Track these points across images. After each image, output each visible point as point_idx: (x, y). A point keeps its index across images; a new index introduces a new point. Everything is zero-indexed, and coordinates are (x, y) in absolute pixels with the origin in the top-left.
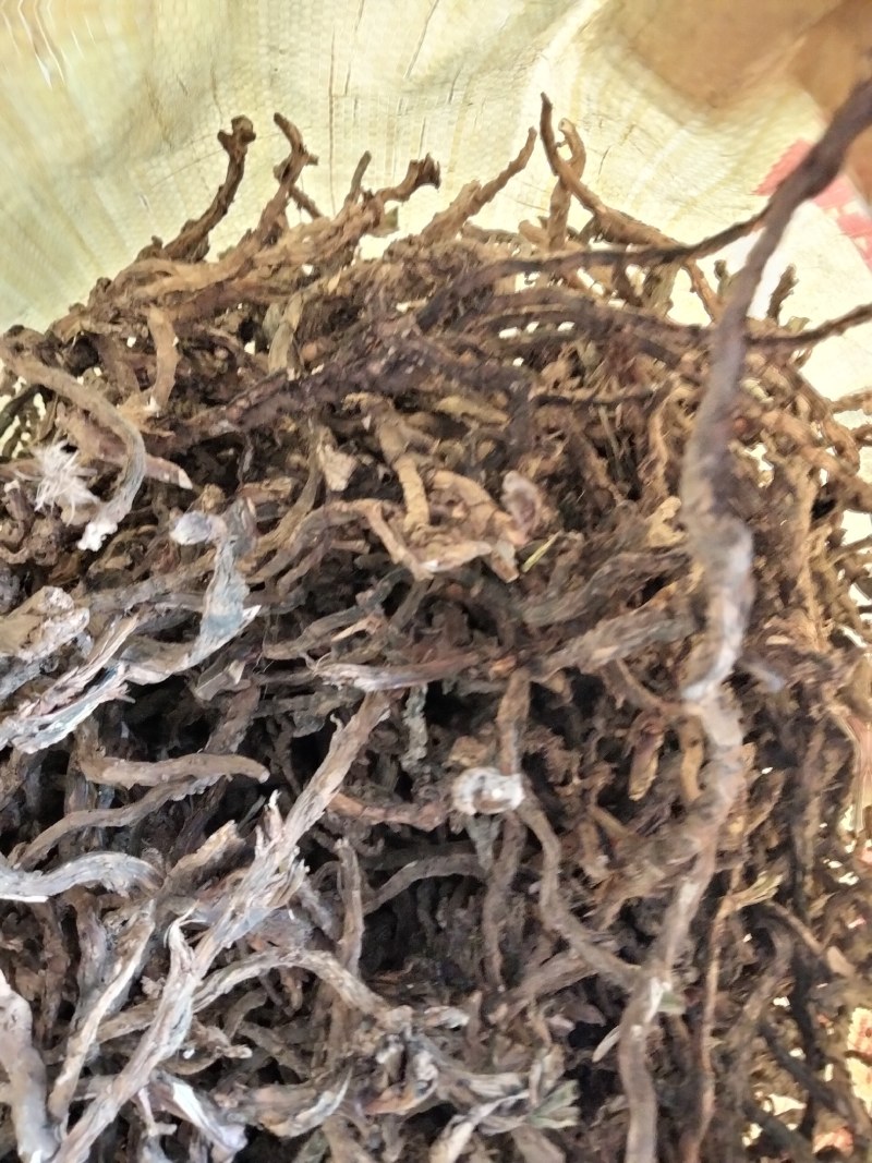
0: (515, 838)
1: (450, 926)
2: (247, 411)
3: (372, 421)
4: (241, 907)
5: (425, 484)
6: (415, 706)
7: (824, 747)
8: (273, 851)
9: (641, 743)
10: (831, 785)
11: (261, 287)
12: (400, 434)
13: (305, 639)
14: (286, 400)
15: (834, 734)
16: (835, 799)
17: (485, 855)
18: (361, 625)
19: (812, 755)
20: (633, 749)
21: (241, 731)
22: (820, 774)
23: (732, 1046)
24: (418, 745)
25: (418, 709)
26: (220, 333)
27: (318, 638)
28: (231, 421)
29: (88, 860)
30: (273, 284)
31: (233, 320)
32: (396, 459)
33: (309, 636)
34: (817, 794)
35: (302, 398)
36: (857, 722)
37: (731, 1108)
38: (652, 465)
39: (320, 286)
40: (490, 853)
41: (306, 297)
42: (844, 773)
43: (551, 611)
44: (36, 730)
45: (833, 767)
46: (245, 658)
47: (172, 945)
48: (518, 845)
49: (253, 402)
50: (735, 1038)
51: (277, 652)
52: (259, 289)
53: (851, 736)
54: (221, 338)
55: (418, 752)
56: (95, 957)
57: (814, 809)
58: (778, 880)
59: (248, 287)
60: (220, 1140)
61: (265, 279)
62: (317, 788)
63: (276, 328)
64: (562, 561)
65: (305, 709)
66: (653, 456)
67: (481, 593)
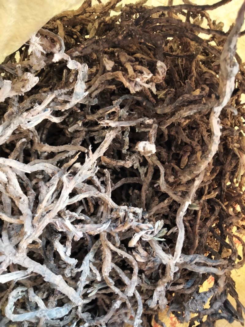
0: (151, 171)
1: (133, 194)
2: (83, 48)
3: (118, 53)
4: (82, 173)
5: (133, 69)
6: (126, 135)
7: (231, 159)
8: (90, 160)
9: (184, 154)
10: (232, 169)
11: (86, 19)
12: (126, 57)
13: (98, 114)
14: (95, 46)
15: (235, 155)
16: (233, 173)
17: (143, 176)
18: (113, 110)
19: (228, 161)
20: (182, 155)
21: (81, 141)
22: (230, 166)
23: (203, 232)
24: (127, 145)
25: (127, 135)
26: (75, 30)
27: (101, 114)
28: (79, 52)
29: (42, 164)
30: (89, 19)
31: (78, 28)
32: (125, 63)
33: (99, 113)
34: (228, 172)
35: (99, 46)
36: (241, 153)
37: (202, 246)
38: (192, 77)
39: (104, 19)
40: (144, 176)
41: (100, 21)
42: (236, 167)
43: (164, 110)
44: (27, 122)
45: (234, 164)
46: (82, 120)
47: (64, 180)
48: (152, 173)
49: (86, 46)
50: (204, 230)
51: (90, 118)
52: (85, 20)
53: (239, 156)
54: (75, 32)
55: (127, 147)
56: (43, 193)
57: (227, 175)
58: (217, 193)
59: (82, 19)
60: (77, 234)
61: (87, 17)
62: (102, 146)
63: (91, 29)
64: (168, 96)
65: (98, 135)
66: (192, 74)
67: (146, 104)
